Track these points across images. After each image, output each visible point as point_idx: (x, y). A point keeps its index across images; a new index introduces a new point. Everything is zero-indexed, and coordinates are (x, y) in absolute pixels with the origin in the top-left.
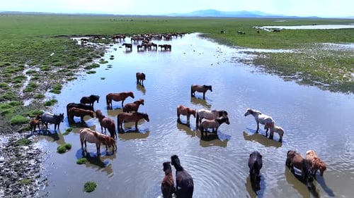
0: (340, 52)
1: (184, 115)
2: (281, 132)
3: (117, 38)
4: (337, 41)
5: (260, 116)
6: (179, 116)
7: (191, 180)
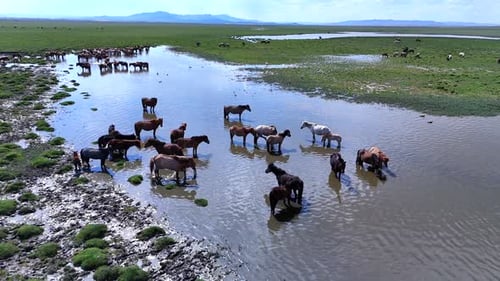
0: (344, 65)
1: (238, 135)
2: (338, 139)
3: (52, 55)
4: (334, 53)
5: (316, 128)
6: (232, 137)
7: (297, 178)
